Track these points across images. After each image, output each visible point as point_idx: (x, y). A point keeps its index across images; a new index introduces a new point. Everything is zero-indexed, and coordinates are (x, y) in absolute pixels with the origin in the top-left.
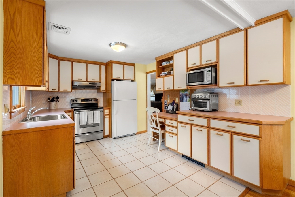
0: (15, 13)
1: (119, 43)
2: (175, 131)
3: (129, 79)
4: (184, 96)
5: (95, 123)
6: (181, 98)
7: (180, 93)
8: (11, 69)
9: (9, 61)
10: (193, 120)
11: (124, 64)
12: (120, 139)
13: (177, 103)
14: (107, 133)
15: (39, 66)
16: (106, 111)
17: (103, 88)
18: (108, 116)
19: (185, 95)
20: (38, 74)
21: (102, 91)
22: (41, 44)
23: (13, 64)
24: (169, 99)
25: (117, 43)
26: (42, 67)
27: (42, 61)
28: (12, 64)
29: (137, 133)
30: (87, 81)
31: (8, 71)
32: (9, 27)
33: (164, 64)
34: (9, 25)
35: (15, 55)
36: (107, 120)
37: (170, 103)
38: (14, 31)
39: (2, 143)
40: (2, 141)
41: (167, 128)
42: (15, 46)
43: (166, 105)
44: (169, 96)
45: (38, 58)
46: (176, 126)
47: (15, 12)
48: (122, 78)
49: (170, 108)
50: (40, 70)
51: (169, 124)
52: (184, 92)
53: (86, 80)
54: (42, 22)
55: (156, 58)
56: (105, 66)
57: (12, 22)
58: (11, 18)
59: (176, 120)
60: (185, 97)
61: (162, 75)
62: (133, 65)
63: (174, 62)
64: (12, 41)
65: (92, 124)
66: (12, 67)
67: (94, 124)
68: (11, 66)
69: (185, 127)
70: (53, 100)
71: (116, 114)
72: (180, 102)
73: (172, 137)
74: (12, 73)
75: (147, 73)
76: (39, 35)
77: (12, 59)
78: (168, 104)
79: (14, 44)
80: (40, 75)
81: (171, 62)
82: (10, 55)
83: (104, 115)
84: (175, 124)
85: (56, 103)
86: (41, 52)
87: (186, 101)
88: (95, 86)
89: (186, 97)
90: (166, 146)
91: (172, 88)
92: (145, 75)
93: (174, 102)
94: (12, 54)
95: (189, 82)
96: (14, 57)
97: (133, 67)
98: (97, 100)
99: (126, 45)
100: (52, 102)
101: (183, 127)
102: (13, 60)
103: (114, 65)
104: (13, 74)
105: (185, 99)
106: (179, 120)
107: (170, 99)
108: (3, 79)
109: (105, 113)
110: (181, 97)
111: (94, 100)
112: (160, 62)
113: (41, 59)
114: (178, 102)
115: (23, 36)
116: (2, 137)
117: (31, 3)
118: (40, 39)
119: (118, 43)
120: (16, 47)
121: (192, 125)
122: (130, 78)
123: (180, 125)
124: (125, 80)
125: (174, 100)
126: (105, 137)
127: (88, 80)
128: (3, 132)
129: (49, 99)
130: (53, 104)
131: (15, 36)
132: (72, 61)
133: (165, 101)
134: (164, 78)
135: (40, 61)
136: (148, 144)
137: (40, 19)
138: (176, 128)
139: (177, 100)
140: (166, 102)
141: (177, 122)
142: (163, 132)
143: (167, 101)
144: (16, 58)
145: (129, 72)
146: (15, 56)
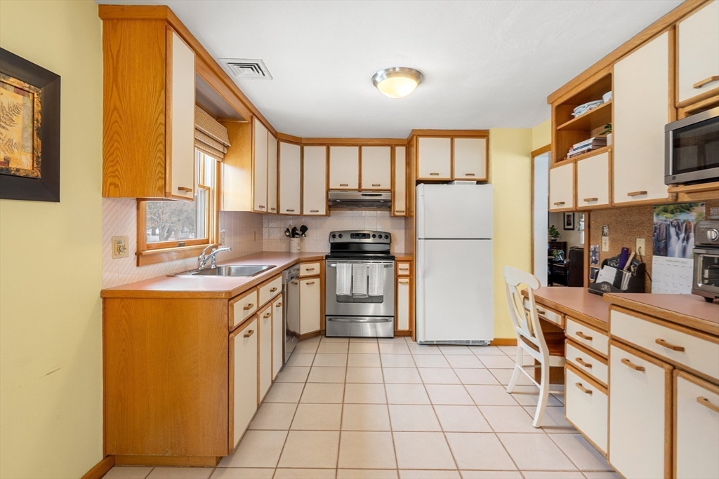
0: (119, 51)
1: (397, 69)
2: (598, 370)
3: (468, 178)
4: (673, 231)
5: (370, 294)
6: (658, 240)
7: (655, 220)
8: (113, 166)
9: (111, 152)
10: (682, 349)
11: (453, 135)
12: (436, 348)
13: (638, 258)
14: (403, 325)
15: (158, 155)
16: (401, 265)
17: (400, 205)
18: (407, 280)
19: (678, 227)
20: (157, 172)
21: (397, 214)
22: (162, 106)
23: (117, 156)
24: (606, 240)
25: (390, 72)
26: (163, 157)
27: (164, 143)
28: (115, 155)
29: (496, 343)
30: (360, 190)
31: (110, 170)
32: (111, 81)
33: (581, 111)
34: (111, 76)
35: (120, 136)
36: (404, 290)
37: (609, 257)
38: (118, 89)
39: (102, 313)
40: (101, 308)
41: (572, 353)
42: (120, 117)
43: (596, 262)
44: (606, 230)
45: (157, 138)
46: (604, 352)
47: (120, 48)
48: (447, 176)
49: (607, 275)
50: (159, 163)
51: (578, 339)
52: (672, 212)
53: (357, 188)
54: (164, 55)
55: (551, 99)
56: (404, 148)
57: (115, 70)
58: (113, 62)
59: (604, 328)
60: (678, 235)
61: (574, 152)
62: (483, 134)
63: (613, 95)
64: (115, 108)
65: (365, 295)
66: (115, 162)
67: (369, 296)
68: (114, 160)
69: (640, 369)
70: (293, 233)
71: (424, 277)
72: (654, 256)
73: (590, 392)
74: (114, 174)
75: (534, 154)
76: (158, 85)
77: (116, 144)
78: (602, 261)
79: (119, 114)
80: (160, 174)
81: (607, 97)
82: (112, 138)
83: (397, 277)
84: (599, 342)
85: (301, 240)
86: (162, 124)
87: (684, 253)
88: (379, 201)
89: (682, 236)
90: (567, 419)
91: (603, 201)
92: (527, 161)
93: (625, 253)
94: (115, 134)
95: (681, 167)
96: (117, 141)
97: (483, 141)
98: (388, 236)
99: (418, 75)
100: (293, 236)
101: (631, 365)
102: (117, 148)
103: (421, 140)
104: (117, 176)
105: (676, 244)
106: (614, 331)
107: (613, 241)
108: (103, 188)
109: (400, 273)
110: (659, 235)
111: (380, 237)
112: (564, 109)
113: (162, 138)
114: (643, 254)
115: (132, 94)
116: (101, 300)
117: (144, 19)
118: (160, 95)
119: (394, 69)
120: (122, 120)
121: (674, 370)
122: (473, 175)
123: (617, 354)
124: (456, 181)
125: (626, 246)
126: (398, 334)
127: (363, 187)
128: (103, 292)
129: (288, 230)
130: (295, 241)
131: (120, 97)
132: (328, 143)
133: (592, 247)
134: (575, 162)
135: (160, 143)
136: (509, 389)
137: (160, 50)
138: (605, 359)
139: (641, 246)
140: (595, 252)
141: (607, 338)
142: (555, 361)
143: (601, 247)
144: (121, 143)
145: (469, 156)
146: (119, 140)
